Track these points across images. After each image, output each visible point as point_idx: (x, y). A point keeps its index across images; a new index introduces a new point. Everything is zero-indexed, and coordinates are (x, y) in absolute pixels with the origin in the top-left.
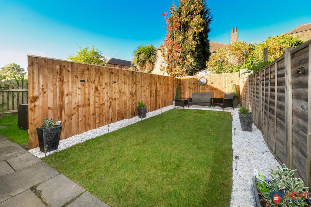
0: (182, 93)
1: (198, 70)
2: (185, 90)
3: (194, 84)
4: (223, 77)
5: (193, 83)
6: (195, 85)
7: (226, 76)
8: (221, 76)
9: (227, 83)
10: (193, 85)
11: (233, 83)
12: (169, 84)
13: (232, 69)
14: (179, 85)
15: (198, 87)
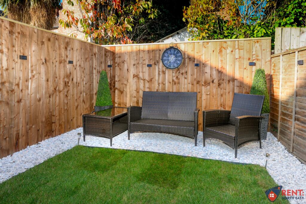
0: (116, 91)
1: (163, 32)
2: (126, 83)
3: (149, 66)
4: (229, 51)
5: (147, 62)
6: (151, 68)
7: (237, 47)
8: (224, 45)
9: (240, 68)
10: (146, 69)
11: (254, 68)
12: (71, 62)
13: (250, 30)
14: (110, 66)
15: (159, 74)
